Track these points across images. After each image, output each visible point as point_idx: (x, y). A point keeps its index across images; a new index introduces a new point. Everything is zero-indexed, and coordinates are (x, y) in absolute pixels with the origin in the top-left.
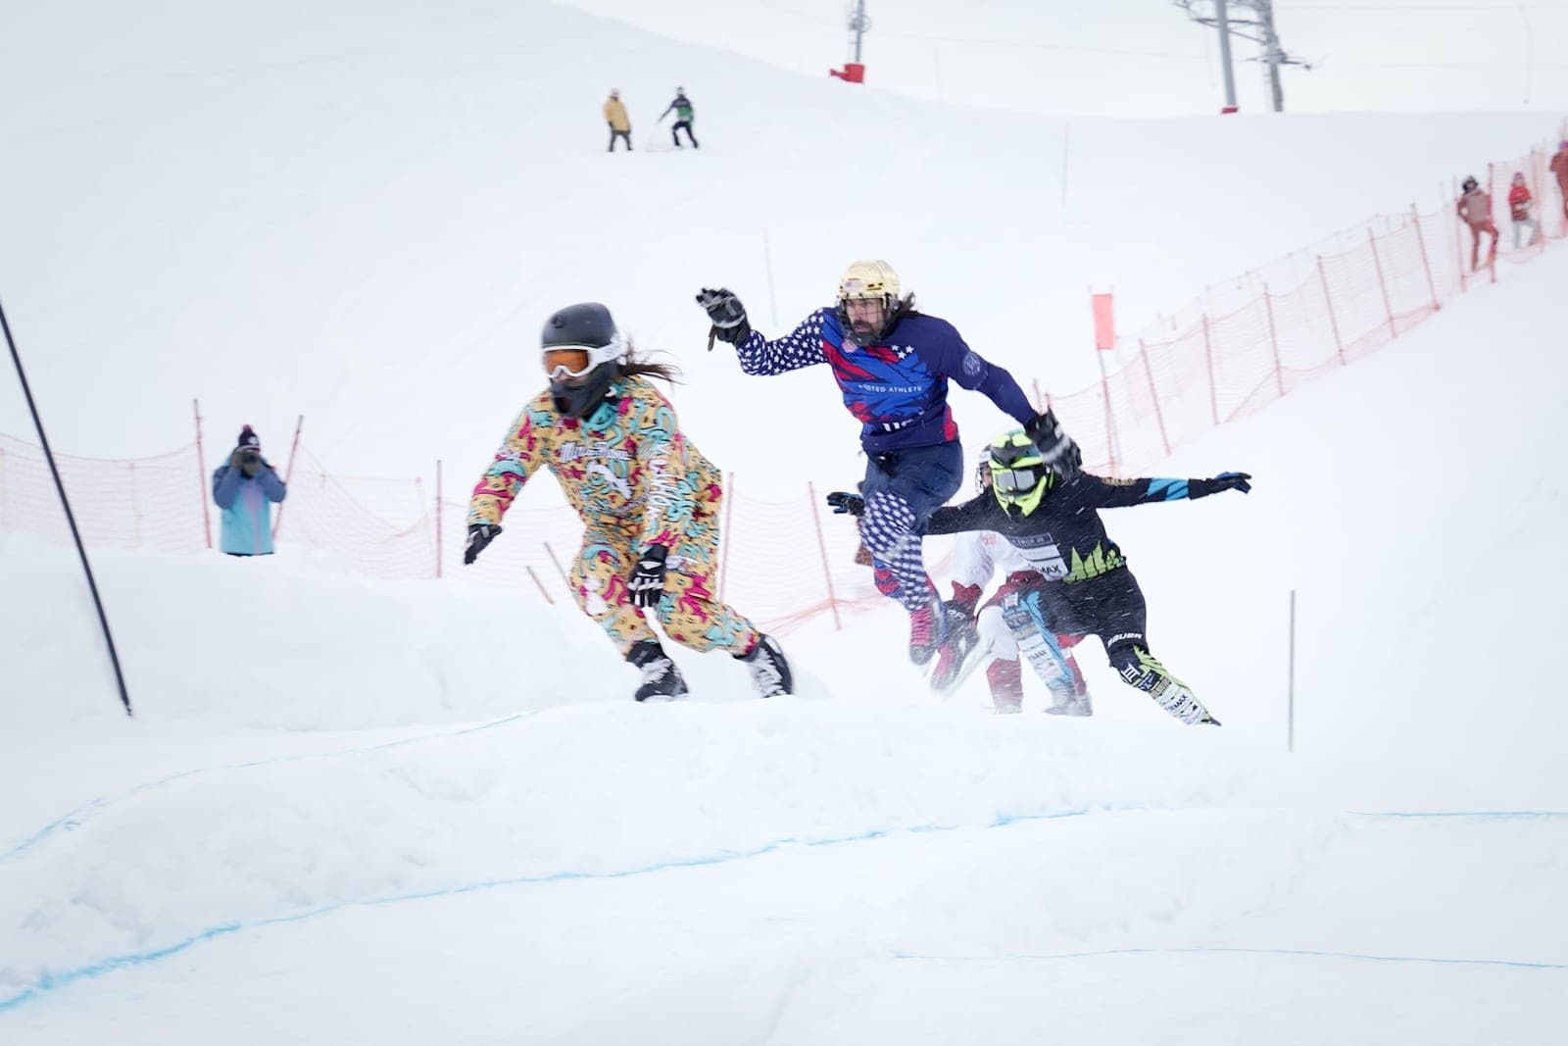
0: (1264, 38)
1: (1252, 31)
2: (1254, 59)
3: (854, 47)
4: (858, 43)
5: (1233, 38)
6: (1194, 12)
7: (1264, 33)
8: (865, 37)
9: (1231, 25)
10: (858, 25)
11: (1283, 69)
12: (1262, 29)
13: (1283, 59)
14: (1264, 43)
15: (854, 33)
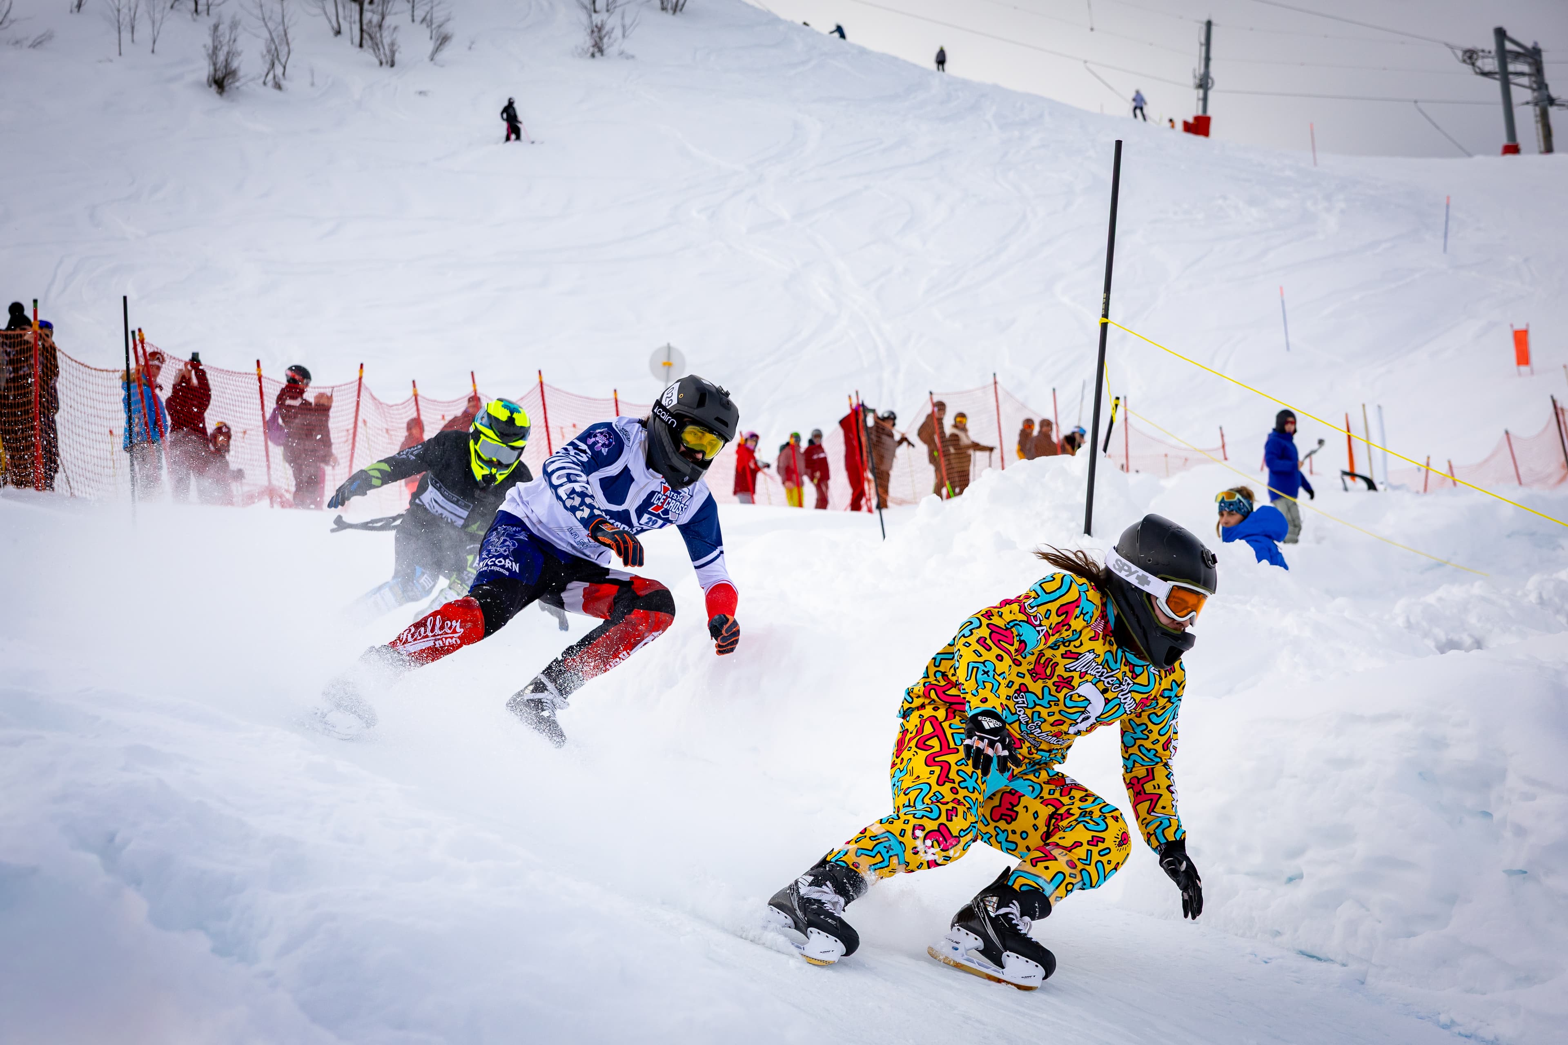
0: (1535, 86)
1: (1525, 81)
2: (1528, 103)
3: (1201, 103)
4: (1205, 99)
5: (1513, 89)
6: (1479, 68)
7: (1535, 82)
8: (1211, 94)
9: (1511, 77)
10: (1204, 84)
11: (1553, 111)
12: (1533, 79)
13: (1551, 101)
14: (1534, 90)
15: (1201, 92)
